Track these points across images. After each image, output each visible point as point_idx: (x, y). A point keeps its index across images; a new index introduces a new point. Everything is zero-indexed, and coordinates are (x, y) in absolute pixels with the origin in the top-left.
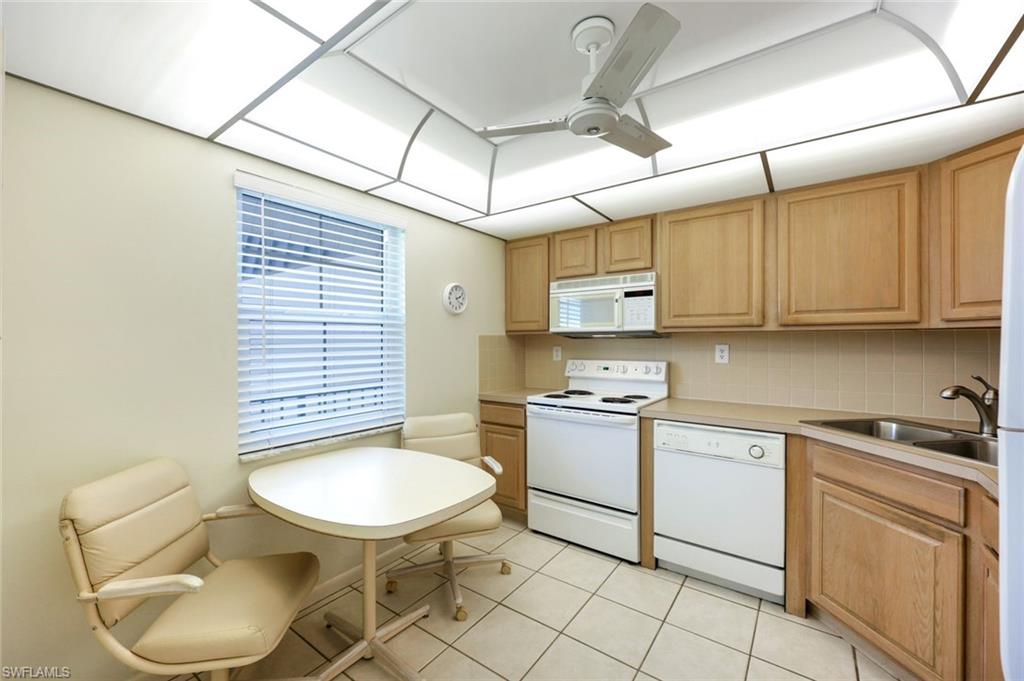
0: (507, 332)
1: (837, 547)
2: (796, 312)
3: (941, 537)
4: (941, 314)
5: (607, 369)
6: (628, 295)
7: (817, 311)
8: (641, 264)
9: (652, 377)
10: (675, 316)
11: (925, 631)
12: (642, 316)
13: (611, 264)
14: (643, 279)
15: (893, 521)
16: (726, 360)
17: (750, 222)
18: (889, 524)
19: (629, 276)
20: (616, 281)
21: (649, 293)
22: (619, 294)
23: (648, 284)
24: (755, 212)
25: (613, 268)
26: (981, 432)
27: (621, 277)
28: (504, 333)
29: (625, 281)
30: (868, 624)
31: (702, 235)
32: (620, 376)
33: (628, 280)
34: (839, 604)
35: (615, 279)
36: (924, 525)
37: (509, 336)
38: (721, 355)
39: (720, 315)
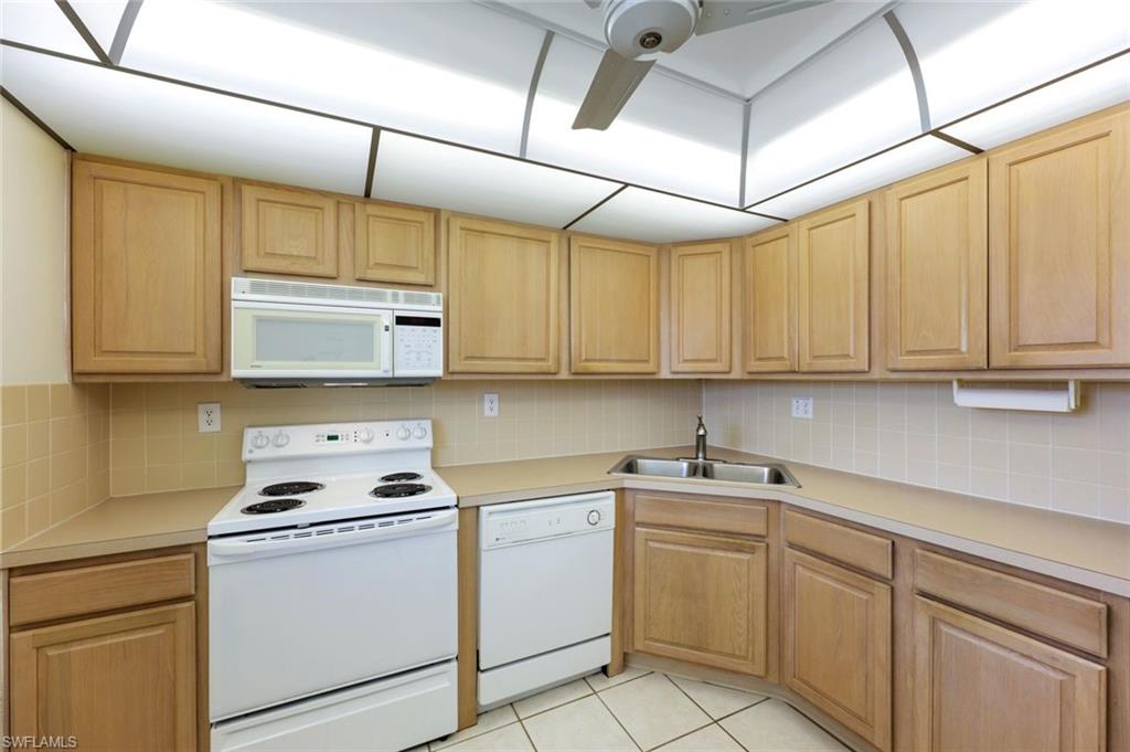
0: (73, 374)
1: (663, 588)
2: (586, 360)
3: (752, 550)
4: (671, 367)
5: (335, 438)
6: (401, 321)
7: (600, 361)
8: (420, 279)
9: (414, 443)
10: (467, 358)
11: (741, 631)
12: (422, 355)
13: (368, 267)
14: (426, 301)
15: (713, 548)
16: (495, 413)
17: (548, 255)
18: (709, 552)
19: (401, 292)
20: (380, 297)
21: (434, 322)
22: (388, 319)
23: (433, 309)
24: (552, 245)
25: (371, 275)
26: (697, 458)
27: (389, 291)
28: (64, 378)
29: (395, 298)
30: (692, 648)
31: (500, 256)
32: (360, 447)
33: (401, 297)
34: (666, 643)
35: (378, 294)
36: (741, 545)
37: (75, 384)
38: (491, 406)
39: (518, 359)
